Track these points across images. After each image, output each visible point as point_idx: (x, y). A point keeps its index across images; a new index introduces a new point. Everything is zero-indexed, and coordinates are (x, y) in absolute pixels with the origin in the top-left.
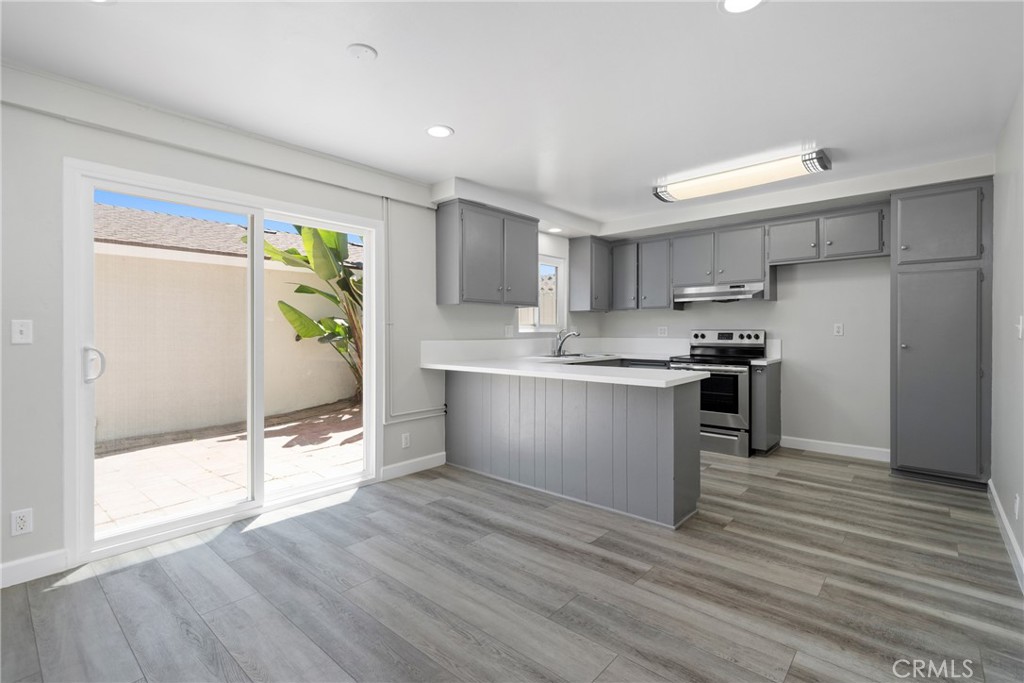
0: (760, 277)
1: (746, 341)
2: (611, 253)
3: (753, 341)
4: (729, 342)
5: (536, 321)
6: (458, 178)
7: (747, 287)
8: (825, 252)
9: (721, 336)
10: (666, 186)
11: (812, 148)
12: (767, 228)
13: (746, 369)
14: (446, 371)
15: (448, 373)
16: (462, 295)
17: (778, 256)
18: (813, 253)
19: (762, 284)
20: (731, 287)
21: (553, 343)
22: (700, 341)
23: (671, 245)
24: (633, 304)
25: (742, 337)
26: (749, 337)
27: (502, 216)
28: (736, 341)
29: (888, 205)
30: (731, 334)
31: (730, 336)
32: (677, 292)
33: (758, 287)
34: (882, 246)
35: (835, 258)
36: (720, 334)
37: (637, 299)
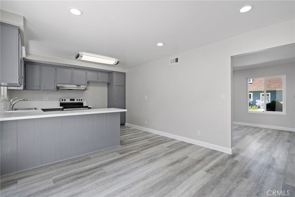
0: (85, 84)
1: (78, 101)
3: (80, 101)
4: (74, 101)
7: (82, 86)
8: (99, 80)
10: (82, 55)
12: (86, 72)
13: (87, 108)
17: (89, 79)
18: (97, 80)
19: (85, 86)
20: (77, 86)
22: (64, 101)
23: (55, 69)
24: (38, 88)
25: (77, 100)
26: (79, 100)
28: (76, 101)
29: (110, 73)
30: (74, 99)
31: (74, 100)
32: (58, 85)
33: (85, 87)
34: (109, 81)
35: (101, 82)
36: (70, 99)
37: (40, 86)
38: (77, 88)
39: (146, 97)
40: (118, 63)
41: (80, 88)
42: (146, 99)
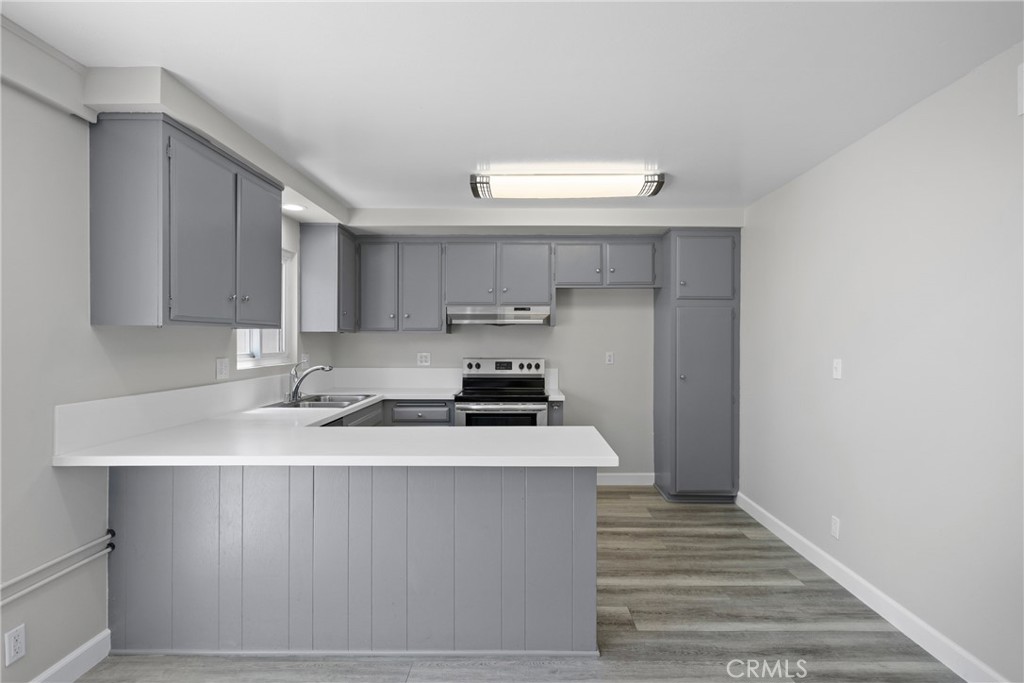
0: (546, 300)
1: (525, 371)
2: (358, 250)
3: (533, 371)
4: (508, 372)
5: (256, 348)
6: (164, 71)
7: (534, 311)
8: (608, 279)
9: (499, 365)
10: (488, 177)
11: (653, 170)
12: (553, 246)
13: (544, 406)
14: (112, 469)
15: (114, 471)
16: (168, 310)
17: (563, 278)
18: (596, 278)
19: (548, 308)
20: (516, 309)
21: (282, 382)
22: (474, 371)
23: (443, 251)
24: (391, 324)
25: (521, 366)
26: (529, 366)
27: (235, 169)
28: (515, 371)
29: (658, 238)
30: (511, 363)
31: (509, 366)
32: (452, 311)
33: (545, 311)
34: (654, 278)
35: (616, 286)
36: (497, 363)
37: (397, 317)
38: (516, 317)
39: (838, 363)
40: (660, 185)
41: (528, 318)
42: (837, 374)
